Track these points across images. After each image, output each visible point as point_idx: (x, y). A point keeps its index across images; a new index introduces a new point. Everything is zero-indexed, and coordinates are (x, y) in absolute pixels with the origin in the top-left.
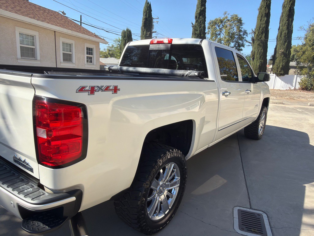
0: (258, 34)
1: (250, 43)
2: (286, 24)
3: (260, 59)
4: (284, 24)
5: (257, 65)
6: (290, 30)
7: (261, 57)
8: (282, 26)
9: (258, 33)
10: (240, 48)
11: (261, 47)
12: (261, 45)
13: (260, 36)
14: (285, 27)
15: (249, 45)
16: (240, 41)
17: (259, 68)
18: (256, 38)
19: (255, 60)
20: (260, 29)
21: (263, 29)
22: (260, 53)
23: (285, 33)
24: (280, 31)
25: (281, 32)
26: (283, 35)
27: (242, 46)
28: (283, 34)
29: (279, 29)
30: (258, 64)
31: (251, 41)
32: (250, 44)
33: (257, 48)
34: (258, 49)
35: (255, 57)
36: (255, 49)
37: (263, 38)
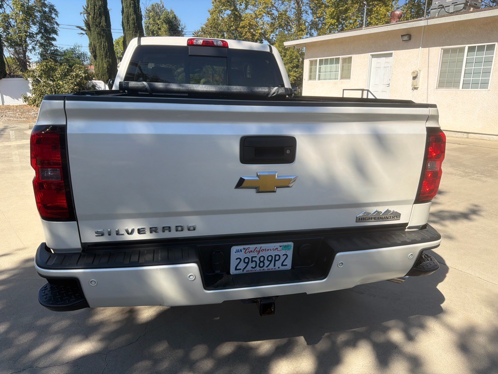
0: (94, 17)
1: (82, 29)
2: (132, 5)
3: (106, 57)
4: (129, 5)
5: (103, 67)
6: (139, 15)
7: (106, 54)
8: (127, 7)
9: (94, 14)
10: (51, 36)
11: (103, 38)
12: (103, 35)
13: (98, 20)
14: (131, 10)
15: (82, 34)
16: (47, 24)
17: (108, 71)
18: (93, 23)
19: (99, 59)
20: (95, 8)
21: (100, 9)
22: (104, 47)
23: (134, 19)
24: (125, 14)
25: (128, 16)
26: (131, 22)
27: (53, 33)
28: (130, 19)
29: (123, 12)
30: (105, 66)
31: (85, 28)
32: (84, 32)
33: (98, 39)
34: (100, 41)
35: (98, 55)
36: (94, 39)
37: (103, 24)
